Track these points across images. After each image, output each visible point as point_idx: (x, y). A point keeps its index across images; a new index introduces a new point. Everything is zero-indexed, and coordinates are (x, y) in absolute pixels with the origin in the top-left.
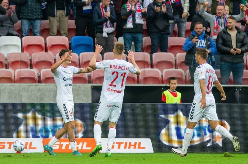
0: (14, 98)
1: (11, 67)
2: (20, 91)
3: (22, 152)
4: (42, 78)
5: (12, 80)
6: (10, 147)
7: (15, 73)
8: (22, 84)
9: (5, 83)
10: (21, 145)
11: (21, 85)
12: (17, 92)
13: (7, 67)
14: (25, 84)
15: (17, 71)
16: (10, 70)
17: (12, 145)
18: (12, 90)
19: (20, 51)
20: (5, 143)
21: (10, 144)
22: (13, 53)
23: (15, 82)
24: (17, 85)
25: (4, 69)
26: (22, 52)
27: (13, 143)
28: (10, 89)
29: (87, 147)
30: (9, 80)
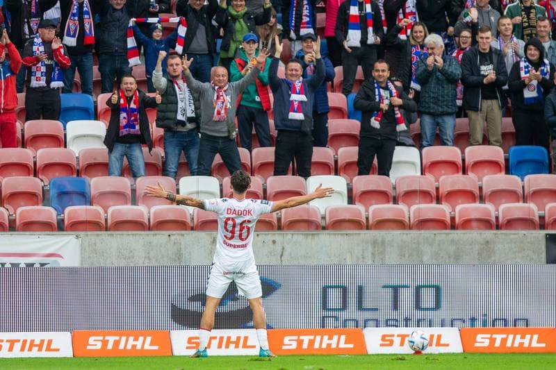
0: (409, 256)
1: (403, 202)
2: (418, 243)
3: (423, 352)
4: (457, 220)
5: (404, 224)
6: (402, 344)
7: (409, 212)
8: (423, 232)
9: (393, 229)
10: (422, 340)
11: (421, 234)
12: (413, 245)
13: (395, 201)
14: (427, 232)
15: (414, 208)
16: (402, 206)
17: (407, 339)
18: (405, 242)
19: (419, 173)
20: (393, 336)
21: (403, 337)
22: (407, 177)
23: (410, 228)
24: (414, 233)
25: (391, 205)
26: (422, 174)
27: (408, 336)
28: (402, 240)
29: (538, 342)
30: (400, 224)
